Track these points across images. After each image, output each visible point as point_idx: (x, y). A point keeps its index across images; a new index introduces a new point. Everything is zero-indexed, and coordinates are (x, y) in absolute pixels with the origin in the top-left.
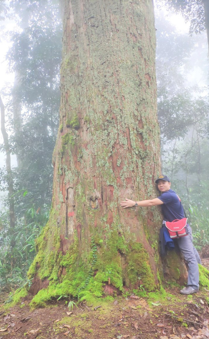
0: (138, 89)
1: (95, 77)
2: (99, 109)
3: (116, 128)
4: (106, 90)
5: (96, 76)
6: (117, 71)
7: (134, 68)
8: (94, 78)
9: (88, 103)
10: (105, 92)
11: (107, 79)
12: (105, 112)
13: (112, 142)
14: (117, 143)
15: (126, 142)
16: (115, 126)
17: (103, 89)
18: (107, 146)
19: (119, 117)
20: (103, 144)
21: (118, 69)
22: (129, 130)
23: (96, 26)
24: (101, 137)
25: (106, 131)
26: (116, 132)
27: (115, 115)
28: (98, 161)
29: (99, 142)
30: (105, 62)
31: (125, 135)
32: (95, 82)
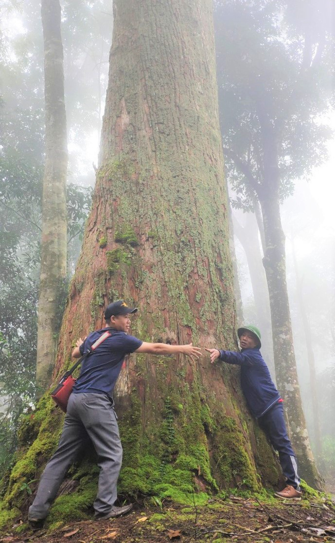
0: (215, 217)
1: (164, 188)
2: (171, 226)
3: (194, 253)
4: (179, 207)
5: (166, 188)
6: (194, 189)
7: (211, 192)
8: (163, 190)
9: (155, 216)
10: (178, 209)
11: (181, 195)
12: (179, 232)
13: (188, 270)
14: (195, 271)
15: (205, 273)
16: (192, 251)
17: (175, 204)
18: (181, 273)
19: (197, 241)
20: (176, 270)
21: (195, 187)
22: (209, 260)
23: (167, 133)
24: (174, 261)
25: (180, 254)
26: (194, 258)
27: (192, 238)
28: (170, 290)
29: (170, 266)
30: (177, 176)
31: (204, 264)
32: (164, 194)
